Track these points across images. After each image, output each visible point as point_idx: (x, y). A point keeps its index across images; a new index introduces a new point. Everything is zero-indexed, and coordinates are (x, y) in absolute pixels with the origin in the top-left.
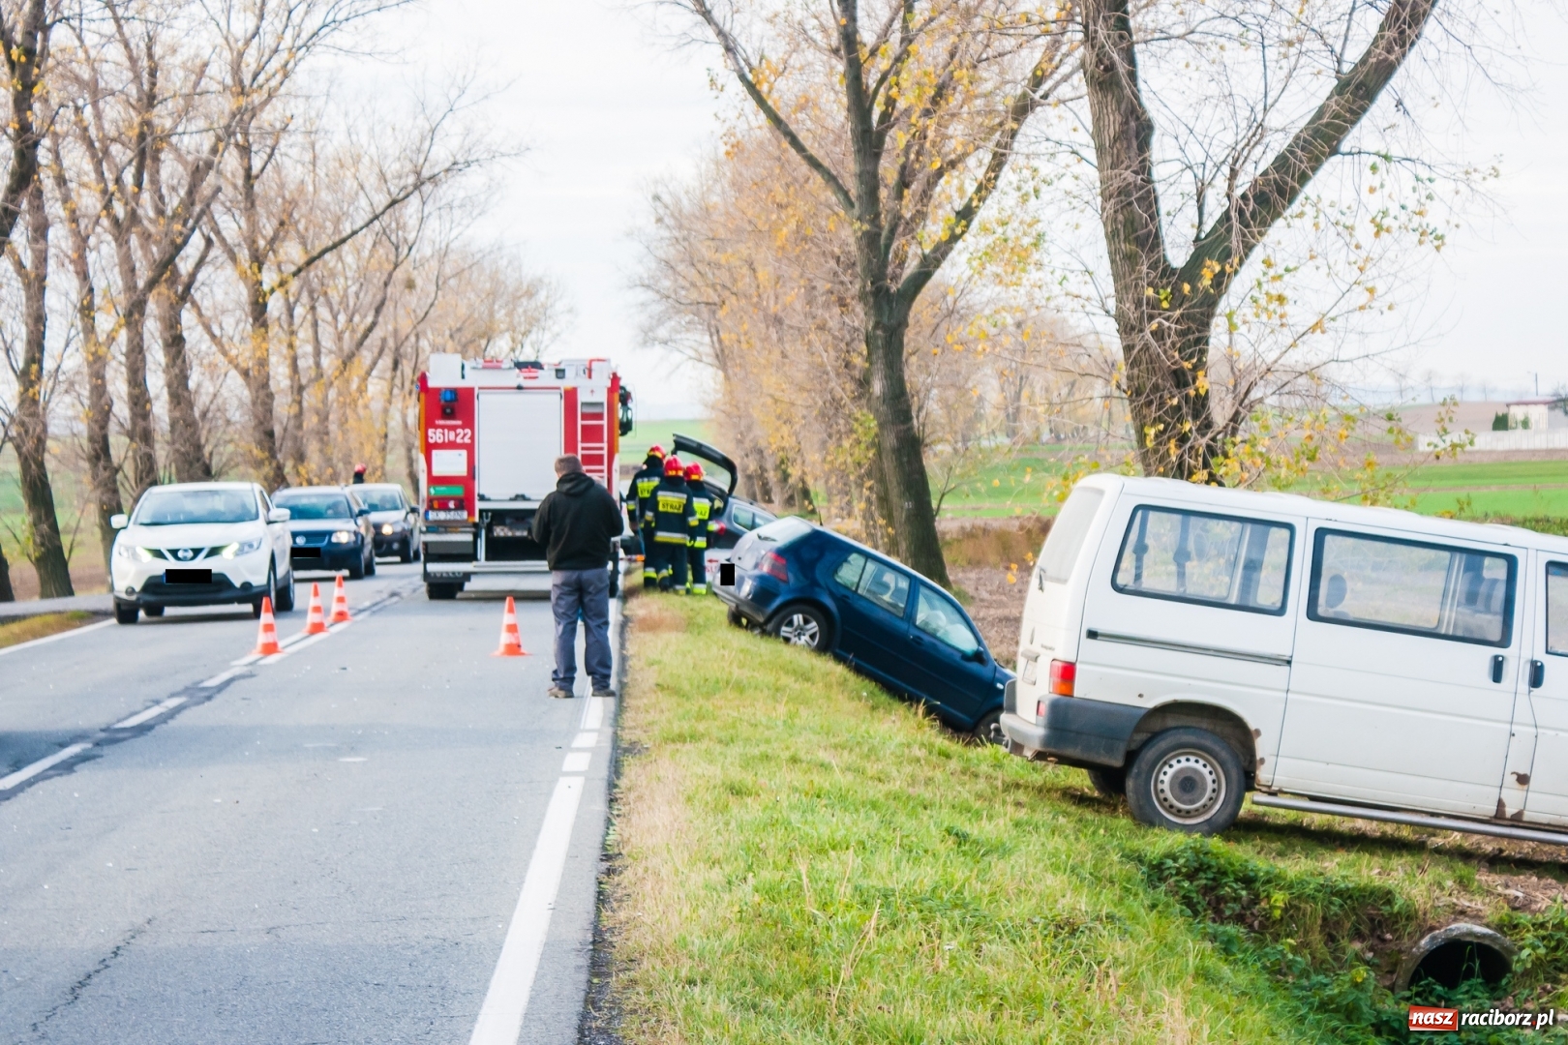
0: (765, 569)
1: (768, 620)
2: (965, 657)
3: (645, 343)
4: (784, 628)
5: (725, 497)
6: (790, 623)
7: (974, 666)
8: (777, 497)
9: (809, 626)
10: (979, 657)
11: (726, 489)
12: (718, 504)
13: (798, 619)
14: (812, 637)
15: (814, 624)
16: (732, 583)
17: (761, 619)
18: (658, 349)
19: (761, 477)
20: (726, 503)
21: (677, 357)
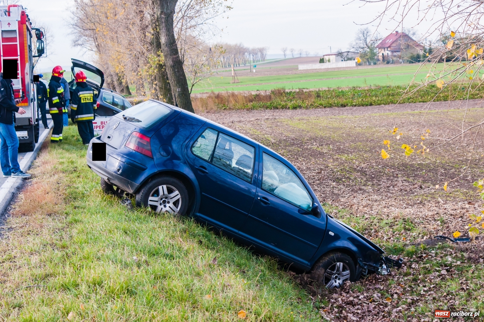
0: (132, 146)
1: (137, 191)
2: (302, 211)
3: (75, 46)
4: (151, 198)
5: (99, 88)
6: (157, 193)
7: (310, 218)
8: (118, 90)
9: (172, 195)
10: (315, 211)
11: (99, 85)
12: (96, 92)
13: (163, 189)
14: (176, 203)
15: (177, 192)
16: (104, 159)
17: (131, 191)
18: (79, 47)
19: (112, 84)
20: (99, 92)
21: (85, 49)
